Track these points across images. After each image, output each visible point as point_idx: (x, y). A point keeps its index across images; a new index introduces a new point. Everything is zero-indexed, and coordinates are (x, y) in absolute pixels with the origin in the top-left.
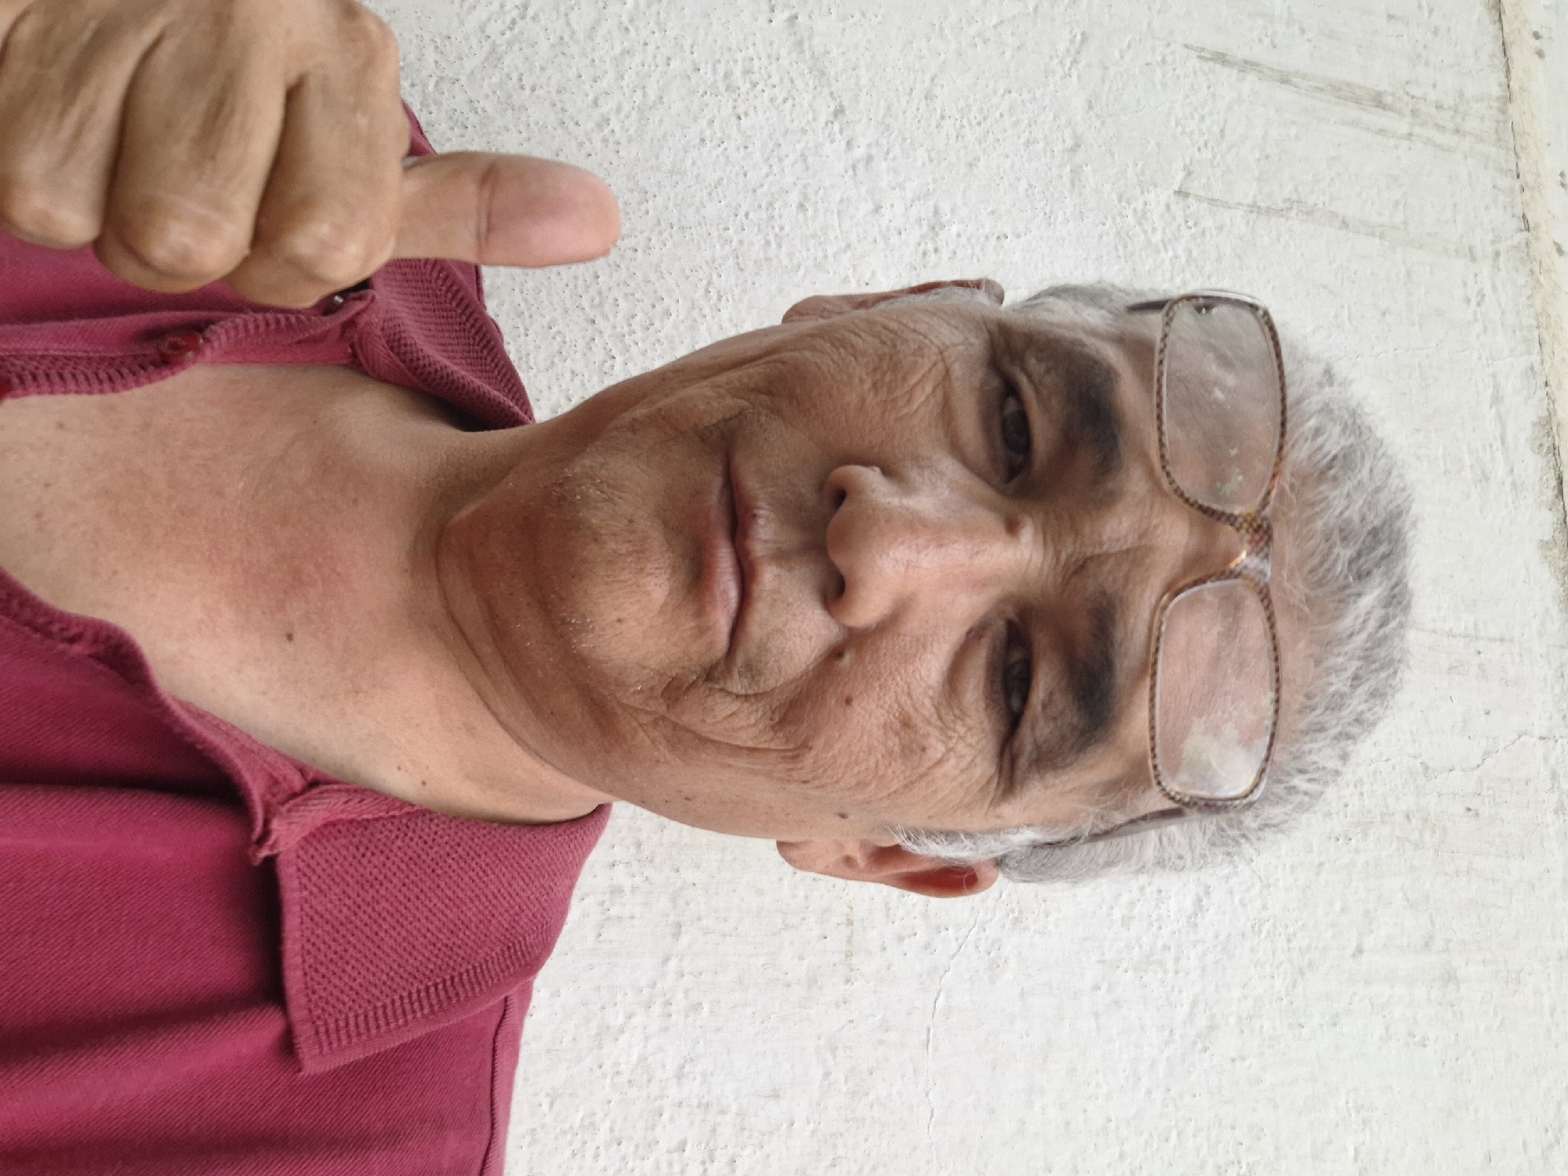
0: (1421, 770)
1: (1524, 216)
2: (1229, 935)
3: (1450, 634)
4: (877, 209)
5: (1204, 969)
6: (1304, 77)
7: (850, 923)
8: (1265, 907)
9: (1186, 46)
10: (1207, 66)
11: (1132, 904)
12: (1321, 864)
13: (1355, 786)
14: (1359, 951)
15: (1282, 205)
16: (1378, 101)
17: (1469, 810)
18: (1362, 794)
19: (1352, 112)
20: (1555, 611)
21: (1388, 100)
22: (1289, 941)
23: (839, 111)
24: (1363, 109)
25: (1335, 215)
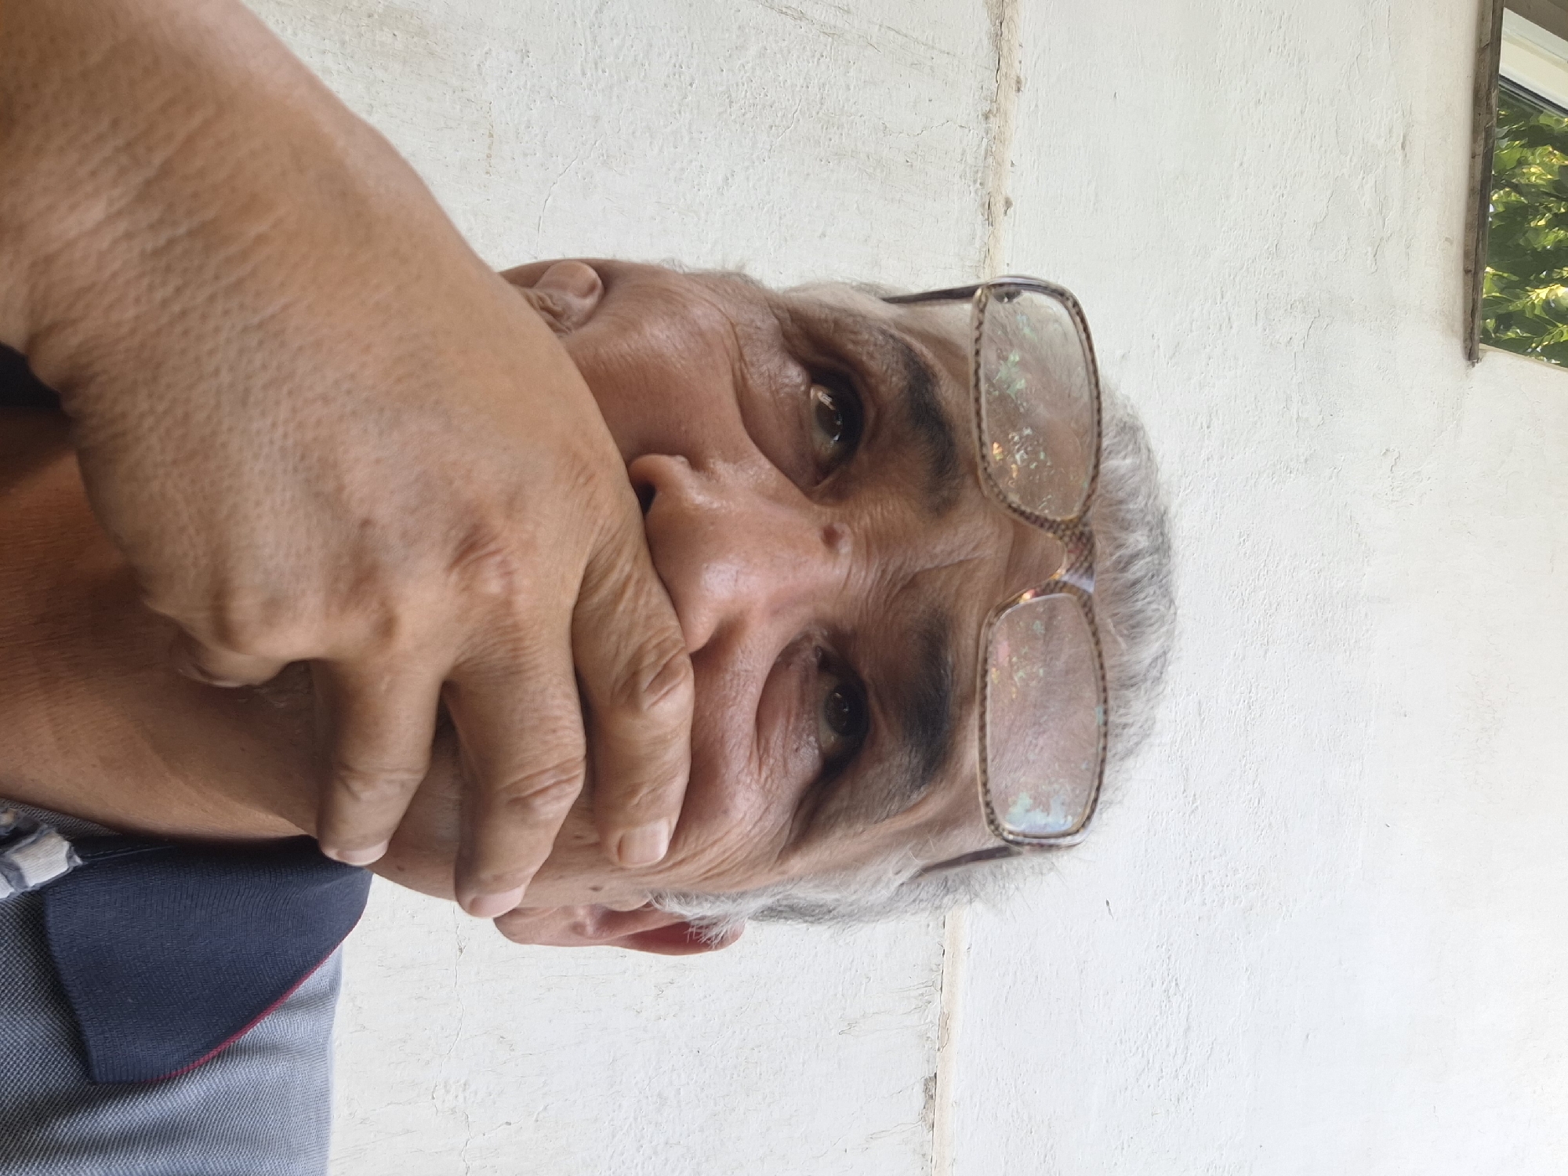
0: (882, 128)
2: (743, 206)
3: (916, 41)
5: (724, 223)
7: (491, 136)
8: (768, 193)
11: (682, 170)
12: (808, 175)
13: (838, 128)
14: (824, 235)
17: (907, 161)
18: (842, 134)
20: (985, 42)
22: (780, 218)
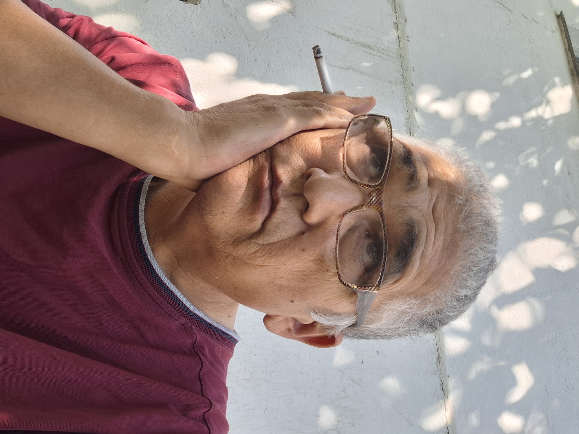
1: (403, 75)
4: (256, 60)
6: (352, 40)
9: (325, 31)
10: (330, 36)
15: (348, 67)
16: (369, 47)
19: (364, 49)
21: (372, 47)
23: (247, 38)
24: (366, 48)
25: (359, 71)
